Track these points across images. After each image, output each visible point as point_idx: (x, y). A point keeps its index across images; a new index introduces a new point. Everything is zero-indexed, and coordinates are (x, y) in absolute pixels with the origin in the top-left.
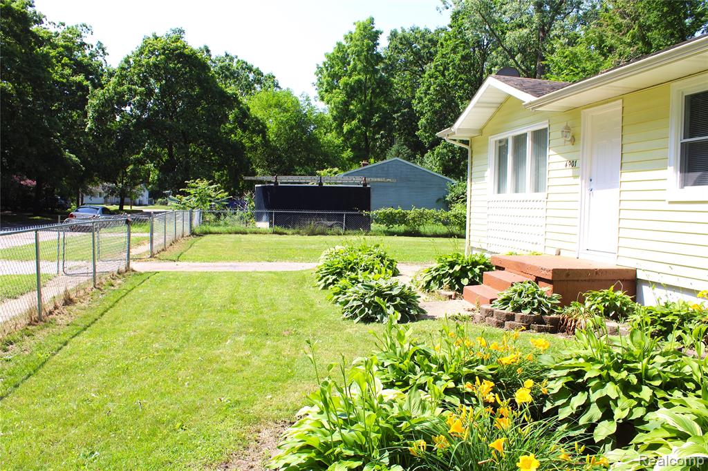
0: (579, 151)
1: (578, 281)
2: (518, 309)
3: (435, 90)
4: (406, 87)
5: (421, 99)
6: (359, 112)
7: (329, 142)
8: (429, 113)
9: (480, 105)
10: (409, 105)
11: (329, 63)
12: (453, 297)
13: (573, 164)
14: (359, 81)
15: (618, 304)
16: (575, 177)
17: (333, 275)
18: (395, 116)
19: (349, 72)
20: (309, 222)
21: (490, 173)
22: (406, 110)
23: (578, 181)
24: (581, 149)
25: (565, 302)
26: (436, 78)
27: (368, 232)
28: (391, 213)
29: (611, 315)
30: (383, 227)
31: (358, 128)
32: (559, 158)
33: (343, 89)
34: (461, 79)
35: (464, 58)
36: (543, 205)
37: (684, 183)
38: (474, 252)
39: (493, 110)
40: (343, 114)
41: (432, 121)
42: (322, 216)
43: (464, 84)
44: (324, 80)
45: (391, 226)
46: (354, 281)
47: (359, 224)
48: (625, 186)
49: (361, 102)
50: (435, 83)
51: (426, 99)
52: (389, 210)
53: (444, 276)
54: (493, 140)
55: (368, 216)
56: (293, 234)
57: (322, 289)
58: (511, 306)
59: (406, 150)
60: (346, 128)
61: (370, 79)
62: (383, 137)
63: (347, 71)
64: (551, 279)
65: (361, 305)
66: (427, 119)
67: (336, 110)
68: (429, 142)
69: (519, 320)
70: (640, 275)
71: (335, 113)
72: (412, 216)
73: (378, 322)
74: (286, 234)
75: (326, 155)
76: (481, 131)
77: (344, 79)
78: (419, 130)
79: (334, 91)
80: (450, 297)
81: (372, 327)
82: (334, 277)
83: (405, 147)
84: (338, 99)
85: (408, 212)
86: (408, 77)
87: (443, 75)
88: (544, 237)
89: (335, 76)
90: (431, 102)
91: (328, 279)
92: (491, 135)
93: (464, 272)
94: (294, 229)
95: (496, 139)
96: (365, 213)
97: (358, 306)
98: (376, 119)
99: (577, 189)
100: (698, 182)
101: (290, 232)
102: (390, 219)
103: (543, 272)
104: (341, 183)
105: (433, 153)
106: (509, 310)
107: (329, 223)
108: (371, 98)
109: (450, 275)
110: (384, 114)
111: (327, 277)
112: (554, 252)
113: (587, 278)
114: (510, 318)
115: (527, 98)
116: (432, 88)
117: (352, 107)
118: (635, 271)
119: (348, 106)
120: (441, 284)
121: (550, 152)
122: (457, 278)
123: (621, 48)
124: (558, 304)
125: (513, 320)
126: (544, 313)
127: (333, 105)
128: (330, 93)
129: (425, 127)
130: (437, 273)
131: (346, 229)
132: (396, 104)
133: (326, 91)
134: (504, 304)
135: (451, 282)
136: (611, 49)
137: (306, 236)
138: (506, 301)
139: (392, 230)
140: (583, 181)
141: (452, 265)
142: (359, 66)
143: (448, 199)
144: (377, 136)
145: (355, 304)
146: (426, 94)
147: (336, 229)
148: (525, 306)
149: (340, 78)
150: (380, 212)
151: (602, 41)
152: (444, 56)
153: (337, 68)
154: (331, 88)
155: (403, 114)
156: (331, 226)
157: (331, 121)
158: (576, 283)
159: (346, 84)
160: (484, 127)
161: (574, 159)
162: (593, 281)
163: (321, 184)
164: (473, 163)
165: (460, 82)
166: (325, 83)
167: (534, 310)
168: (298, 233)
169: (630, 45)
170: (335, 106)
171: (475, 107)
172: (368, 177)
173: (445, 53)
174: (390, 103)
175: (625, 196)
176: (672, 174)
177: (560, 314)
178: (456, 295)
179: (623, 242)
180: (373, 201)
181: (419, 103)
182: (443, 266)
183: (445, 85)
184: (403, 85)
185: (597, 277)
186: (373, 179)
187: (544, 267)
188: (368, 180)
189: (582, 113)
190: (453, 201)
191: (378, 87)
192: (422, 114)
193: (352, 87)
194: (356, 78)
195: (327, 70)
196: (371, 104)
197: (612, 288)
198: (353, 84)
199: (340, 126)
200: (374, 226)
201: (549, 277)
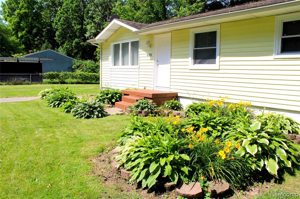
0: (153, 50)
1: (160, 98)
2: (143, 109)
3: (63, 20)
4: (48, 17)
5: (56, 24)
6: (26, 27)
7: (13, 41)
8: (61, 30)
9: (109, 30)
10: (51, 26)
11: (9, 2)
12: (111, 107)
13: (150, 55)
14: (25, 12)
15: (177, 105)
16: (151, 60)
17: (57, 101)
18: (44, 30)
19: (20, 7)
20: (13, 79)
21: (111, 58)
22: (49, 28)
23: (153, 61)
24: (154, 50)
25: (159, 106)
26: (64, 14)
27: (42, 83)
28: (52, 74)
29: (175, 109)
30: (49, 80)
31: (26, 35)
32: (144, 52)
33: (17, 16)
34: (75, 15)
35: (76, 6)
36: (137, 70)
37: (195, 63)
38: (104, 89)
39: (113, 32)
40: (18, 28)
41: (62, 33)
42: (20, 76)
43: (76, 17)
44: (6, 10)
45: (52, 80)
46: (73, 103)
47: (38, 79)
48: (172, 64)
49: (26, 22)
50: (63, 16)
51: (59, 23)
52: (51, 73)
53: (104, 99)
54: (112, 44)
55: (42, 75)
56: (6, 85)
57: (53, 107)
58: (140, 108)
59: (50, 46)
60: (20, 35)
61: (30, 12)
62: (38, 39)
63: (19, 7)
64: (152, 97)
65: (84, 112)
66: (60, 32)
67: (14, 26)
68: (60, 42)
69: (144, 113)
70: (179, 95)
71: (13, 27)
72: (62, 75)
73: (92, 118)
74: (2, 85)
75: (11, 47)
76: (106, 41)
77: (17, 11)
78: (56, 37)
79: (12, 16)
80: (110, 107)
81: (90, 120)
82: (58, 102)
83: (50, 44)
84: (15, 21)
85: (60, 73)
86: (49, 12)
87: (67, 13)
88: (138, 82)
89: (13, 10)
90: (62, 24)
91: (55, 103)
92: (112, 42)
93: (112, 97)
94: (6, 82)
95: (113, 44)
96: (40, 74)
97: (83, 113)
98: (34, 31)
99: (153, 64)
100: (200, 63)
101: (4, 83)
102: (52, 77)
103: (148, 95)
104: (24, 61)
105: (63, 48)
106: (139, 110)
107: (24, 79)
108: (31, 21)
109: (107, 98)
110: (38, 29)
111: (55, 102)
112: (143, 88)
113: (163, 97)
114: (140, 112)
115: (134, 30)
116: (62, 18)
117: (21, 25)
118: (177, 93)
119: (20, 24)
120: (104, 102)
121: (140, 50)
122: (110, 100)
123: (142, 8)
124: (156, 107)
125: (142, 113)
126: (152, 110)
127: (12, 23)
128: (10, 17)
129: (59, 36)
130: (102, 98)
131: (31, 82)
132: (44, 25)
133: (8, 16)
134: (137, 108)
135: (108, 101)
136: (139, 8)
137: (13, 85)
138: (137, 106)
139: (53, 81)
140: (155, 62)
141: (107, 94)
142: (25, 5)
143: (73, 67)
144: (36, 39)
145: (82, 111)
146: (59, 21)
147: (27, 82)
148: (145, 108)
149: (15, 10)
150: (47, 73)
151: (135, 5)
152: (67, 4)
153: (13, 5)
154: (10, 15)
155: (48, 30)
156: (25, 80)
157: (12, 30)
158: (159, 99)
159: (19, 14)
160: (108, 39)
161: (151, 53)
162: (164, 97)
163: (18, 61)
164: (103, 53)
165: (75, 17)
166: (7, 12)
167: (149, 109)
168: (8, 84)
169: (146, 7)
170: (14, 24)
171: (106, 31)
172: (41, 58)
173: (67, 3)
174: (40, 24)
175: (172, 67)
176: (190, 60)
177: (157, 110)
178: (112, 106)
179: (172, 84)
180: (43, 68)
181: (56, 25)
182: (103, 95)
183: (68, 17)
184: (46, 16)
185: (166, 96)
186: (43, 59)
187: (148, 93)
188: (41, 59)
189: (154, 37)
190: (76, 68)
191: (35, 16)
192: (57, 30)
193: (22, 15)
194: (24, 11)
195: (8, 5)
196: (31, 24)
197: (174, 99)
198: (22, 14)
199: (16, 34)
200: (44, 80)
201: (151, 97)
